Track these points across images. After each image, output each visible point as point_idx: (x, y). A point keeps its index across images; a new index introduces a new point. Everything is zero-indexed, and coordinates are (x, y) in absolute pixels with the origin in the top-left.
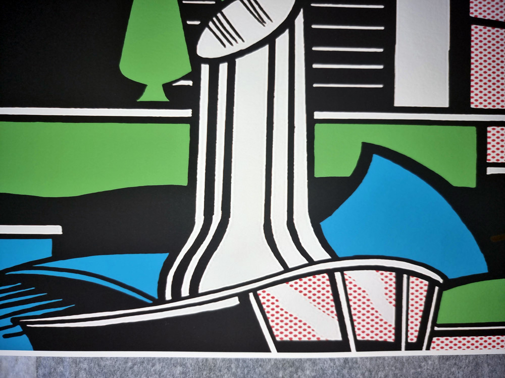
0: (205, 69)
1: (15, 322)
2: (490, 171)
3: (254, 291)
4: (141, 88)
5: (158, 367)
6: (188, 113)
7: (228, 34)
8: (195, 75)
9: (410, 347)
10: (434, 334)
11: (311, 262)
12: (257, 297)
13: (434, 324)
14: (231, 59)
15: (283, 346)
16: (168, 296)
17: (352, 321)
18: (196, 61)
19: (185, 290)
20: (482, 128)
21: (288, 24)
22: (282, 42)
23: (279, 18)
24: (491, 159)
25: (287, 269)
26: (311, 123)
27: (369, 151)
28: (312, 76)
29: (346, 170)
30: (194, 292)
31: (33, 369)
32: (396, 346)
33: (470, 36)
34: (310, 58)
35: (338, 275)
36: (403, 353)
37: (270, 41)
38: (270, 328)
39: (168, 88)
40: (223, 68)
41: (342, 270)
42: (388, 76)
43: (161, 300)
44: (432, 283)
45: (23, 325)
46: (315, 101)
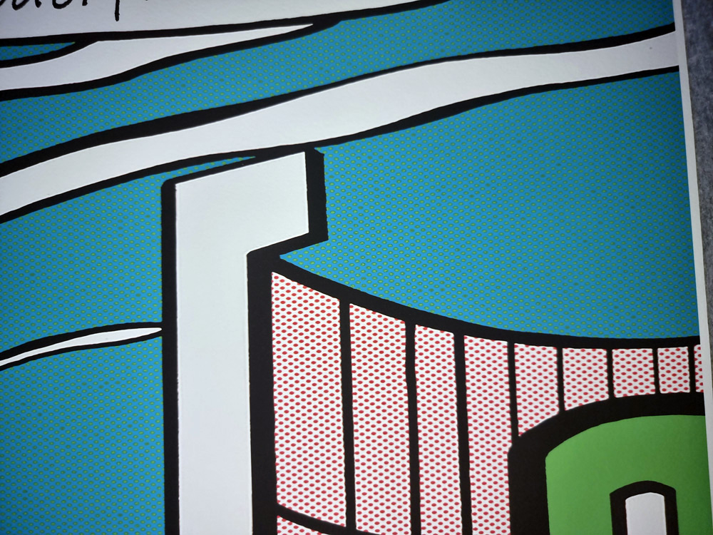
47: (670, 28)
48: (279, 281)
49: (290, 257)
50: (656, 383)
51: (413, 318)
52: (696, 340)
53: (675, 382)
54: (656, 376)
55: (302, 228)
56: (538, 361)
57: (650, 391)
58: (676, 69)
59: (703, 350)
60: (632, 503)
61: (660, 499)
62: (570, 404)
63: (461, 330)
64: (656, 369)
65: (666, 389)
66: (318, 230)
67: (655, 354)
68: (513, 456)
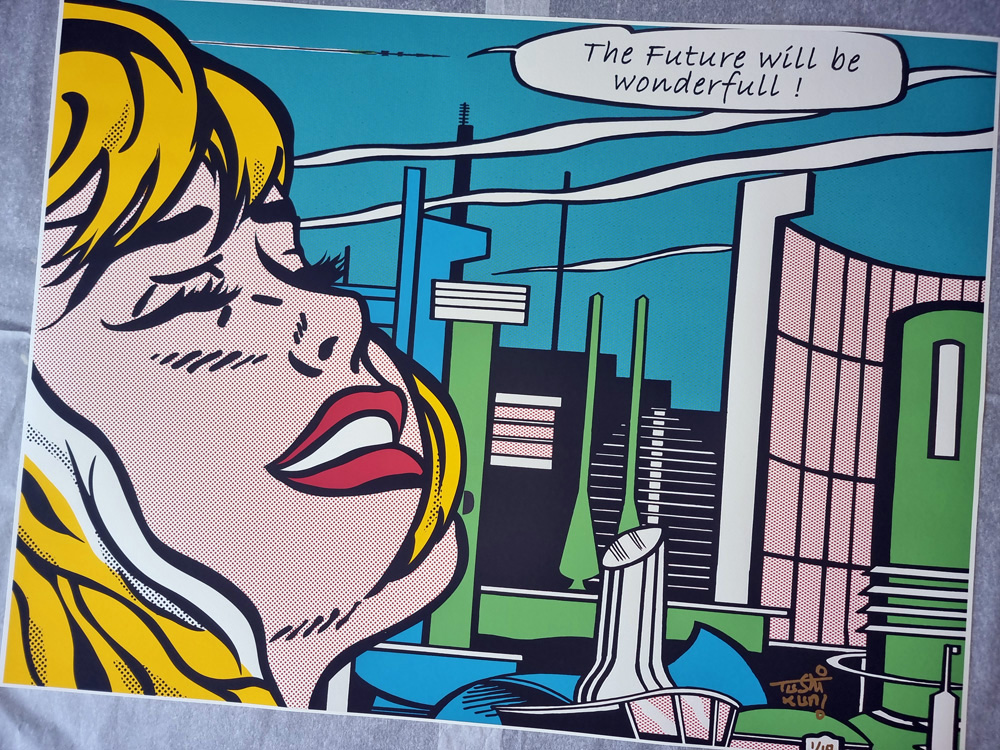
0: (607, 573)
1: (493, 708)
2: (771, 644)
3: (628, 702)
4: (571, 581)
5: (571, 741)
6: (596, 597)
7: (621, 554)
8: (601, 576)
9: (717, 744)
10: (732, 738)
11: (661, 688)
12: (629, 705)
13: (733, 732)
14: (622, 569)
15: (643, 736)
16: (579, 701)
17: (684, 725)
18: (602, 568)
19: (589, 698)
20: (767, 618)
21: (655, 550)
22: (651, 560)
23: (650, 546)
24: (771, 636)
25: (647, 691)
26: (666, 607)
27: (698, 626)
28: (667, 580)
29: (685, 637)
30: (594, 699)
31: (500, 736)
32: (709, 742)
33: (763, 562)
34: (667, 570)
35: (676, 697)
36: (713, 747)
37: (644, 559)
38: (636, 725)
39: (585, 582)
40: (617, 573)
41: (679, 694)
42: (712, 584)
43: (575, 702)
44: (733, 707)
45: (497, 710)
46: (669, 595)
47: (991, 129)
48: (789, 232)
49: (795, 221)
50: (962, 296)
51: (849, 254)
52: (984, 278)
53: (971, 296)
54: (962, 293)
55: (802, 208)
56: (905, 280)
57: (958, 299)
58: (991, 150)
59: (987, 284)
60: (943, 348)
61: (956, 349)
62: (919, 301)
63: (871, 262)
64: (962, 289)
65: (966, 299)
66: (810, 209)
67: (963, 282)
68: (888, 321)
